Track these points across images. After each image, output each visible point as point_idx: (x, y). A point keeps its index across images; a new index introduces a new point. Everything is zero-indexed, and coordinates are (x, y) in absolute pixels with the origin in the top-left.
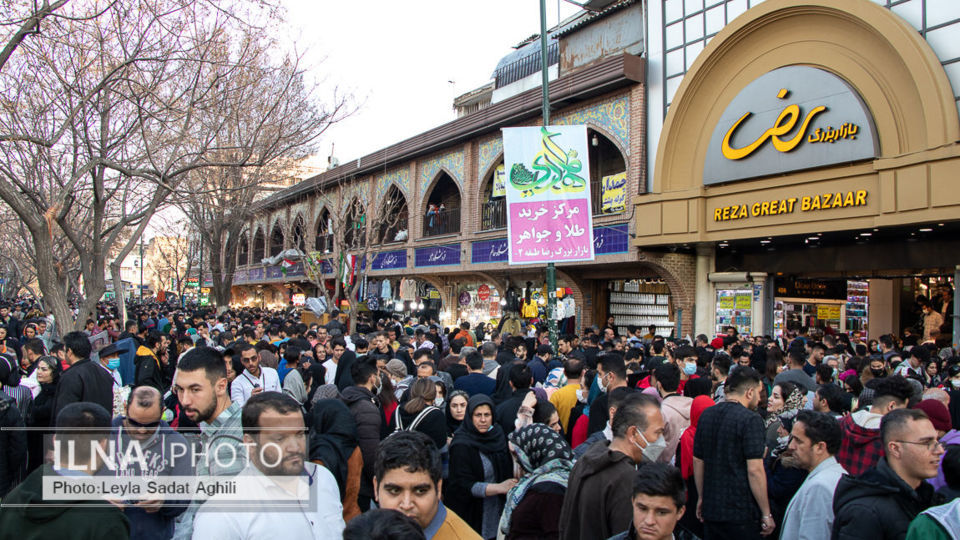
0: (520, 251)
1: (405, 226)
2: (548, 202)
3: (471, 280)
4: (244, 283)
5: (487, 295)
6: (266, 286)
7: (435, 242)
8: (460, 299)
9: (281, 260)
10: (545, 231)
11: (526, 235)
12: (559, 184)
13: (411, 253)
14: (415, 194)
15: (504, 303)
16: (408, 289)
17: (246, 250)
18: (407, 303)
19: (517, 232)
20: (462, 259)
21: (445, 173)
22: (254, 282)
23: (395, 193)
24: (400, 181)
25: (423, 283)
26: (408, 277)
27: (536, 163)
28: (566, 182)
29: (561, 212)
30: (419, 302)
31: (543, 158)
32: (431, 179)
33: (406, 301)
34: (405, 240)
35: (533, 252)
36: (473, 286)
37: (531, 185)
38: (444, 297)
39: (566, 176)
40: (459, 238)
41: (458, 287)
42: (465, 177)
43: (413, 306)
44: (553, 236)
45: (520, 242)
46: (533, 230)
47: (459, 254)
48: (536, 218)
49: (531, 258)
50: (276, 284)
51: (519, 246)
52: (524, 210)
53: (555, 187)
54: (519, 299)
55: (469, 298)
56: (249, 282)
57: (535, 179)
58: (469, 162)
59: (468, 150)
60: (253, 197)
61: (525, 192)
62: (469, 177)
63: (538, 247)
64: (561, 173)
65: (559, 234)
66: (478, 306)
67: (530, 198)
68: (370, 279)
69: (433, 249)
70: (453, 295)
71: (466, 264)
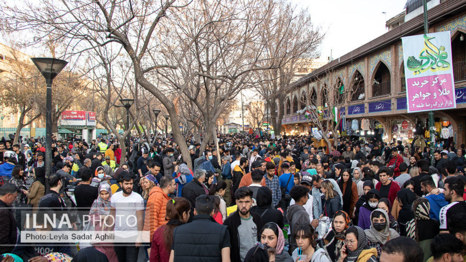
0: (414, 105)
1: (363, 92)
2: (429, 76)
3: (398, 118)
4: (289, 123)
5: (407, 126)
6: (300, 124)
7: (378, 99)
8: (393, 129)
9: (305, 111)
10: (427, 93)
11: (416, 96)
12: (435, 66)
13: (367, 105)
14: (368, 74)
15: (414, 130)
16: (365, 124)
17: (290, 107)
18: (366, 131)
19: (412, 94)
20: (392, 107)
21: (382, 63)
22: (294, 122)
23: (358, 74)
24: (360, 68)
25: (373, 121)
26: (365, 118)
27: (421, 55)
28: (438, 65)
29: (437, 82)
30: (371, 131)
31: (425, 52)
32: (375, 66)
33: (365, 131)
34: (364, 99)
35: (421, 105)
36: (400, 121)
37: (419, 68)
38: (384, 128)
39: (439, 62)
40: (390, 97)
41: (392, 122)
42: (392, 64)
43: (369, 133)
44: (432, 96)
45: (413, 100)
46: (421, 93)
47: (390, 105)
48: (422, 86)
49: (419, 109)
50: (304, 123)
51: (413, 102)
52: (415, 82)
53: (432, 68)
54: (423, 128)
55: (398, 127)
56: (291, 123)
57: (421, 65)
58: (394, 56)
59: (393, 49)
60: (290, 81)
61: (416, 72)
62: (394, 64)
63: (424, 102)
64: (436, 60)
65: (435, 94)
66: (402, 132)
67: (418, 75)
68: (347, 119)
69: (378, 103)
70: (389, 126)
71: (394, 110)
